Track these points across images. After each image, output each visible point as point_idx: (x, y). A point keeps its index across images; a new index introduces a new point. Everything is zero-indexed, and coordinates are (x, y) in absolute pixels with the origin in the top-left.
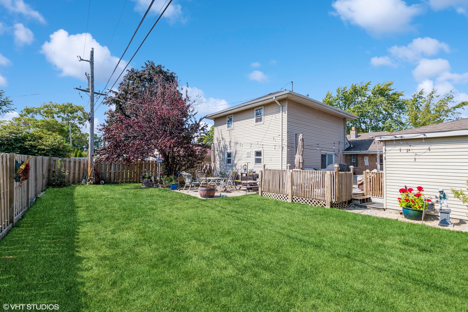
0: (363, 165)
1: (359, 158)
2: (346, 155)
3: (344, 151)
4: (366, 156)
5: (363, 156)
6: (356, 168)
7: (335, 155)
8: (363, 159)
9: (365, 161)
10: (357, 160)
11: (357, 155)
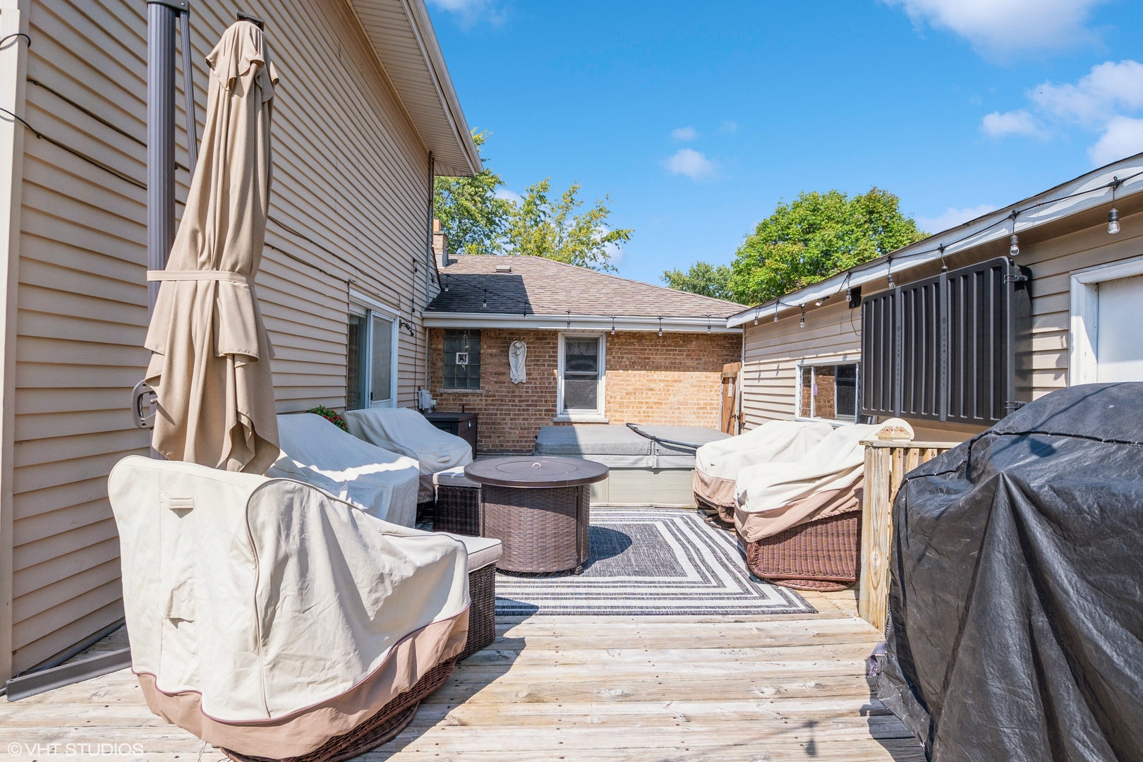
0: (501, 378)
1: (487, 350)
2: (432, 330)
3: (427, 309)
4: (519, 340)
5: (506, 338)
6: (473, 395)
7: (401, 324)
8: (505, 353)
9: (512, 360)
10: (476, 358)
11: (477, 334)
